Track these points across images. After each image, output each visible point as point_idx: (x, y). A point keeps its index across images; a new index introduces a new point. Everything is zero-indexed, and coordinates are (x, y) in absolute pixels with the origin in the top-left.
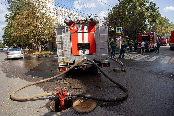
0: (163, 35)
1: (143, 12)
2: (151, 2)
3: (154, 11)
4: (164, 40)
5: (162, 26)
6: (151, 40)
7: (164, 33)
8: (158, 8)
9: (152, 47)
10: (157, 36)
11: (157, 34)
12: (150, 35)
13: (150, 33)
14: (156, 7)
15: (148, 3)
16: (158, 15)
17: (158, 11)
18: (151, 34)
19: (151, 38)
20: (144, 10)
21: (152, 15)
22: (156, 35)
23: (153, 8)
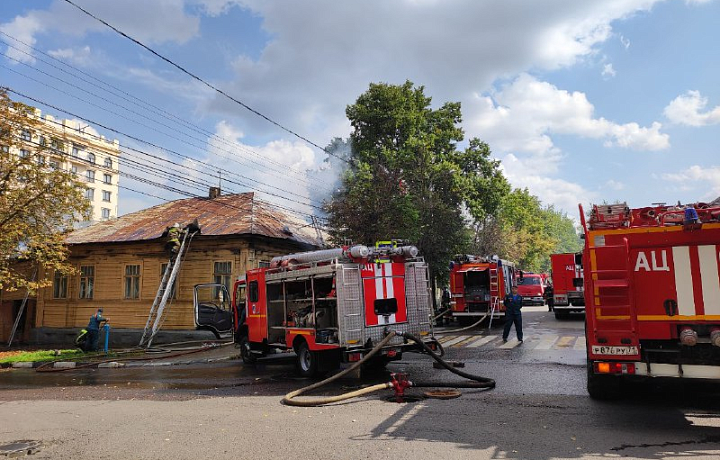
0: (529, 263)
1: (450, 176)
2: (472, 139)
3: (487, 172)
4: (533, 283)
5: (519, 224)
6: (494, 287)
7: (530, 254)
8: (499, 162)
9: (501, 311)
10: (510, 269)
11: (510, 263)
12: (487, 270)
13: (487, 262)
14: (490, 159)
15: (461, 139)
16: (501, 190)
17: (498, 175)
18: (493, 266)
19: (494, 280)
20: (454, 168)
21: (480, 189)
22: (506, 269)
23: (480, 161)
